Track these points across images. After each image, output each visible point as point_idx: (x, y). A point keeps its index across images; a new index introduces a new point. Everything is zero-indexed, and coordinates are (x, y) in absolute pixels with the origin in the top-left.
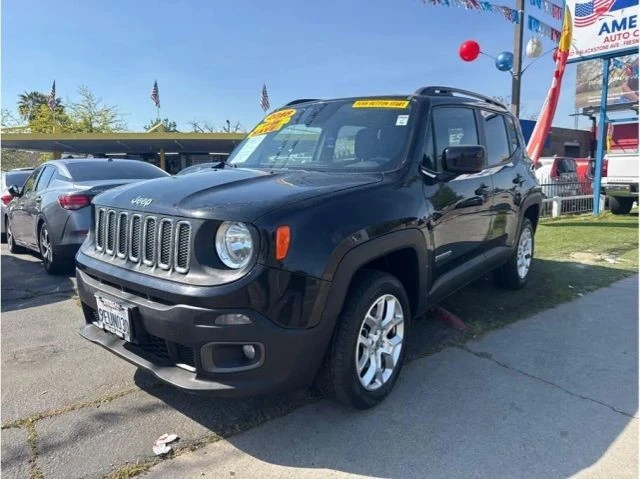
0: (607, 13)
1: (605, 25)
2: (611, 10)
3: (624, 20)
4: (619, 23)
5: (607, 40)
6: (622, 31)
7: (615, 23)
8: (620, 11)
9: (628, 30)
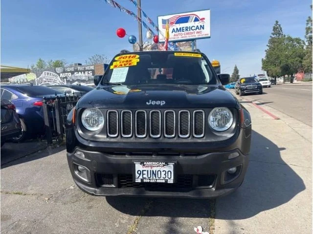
0: (174, 24)
1: (174, 29)
2: (176, 24)
3: (180, 28)
4: (179, 29)
5: (175, 35)
6: (180, 33)
7: (177, 29)
8: (178, 25)
9: (182, 32)
